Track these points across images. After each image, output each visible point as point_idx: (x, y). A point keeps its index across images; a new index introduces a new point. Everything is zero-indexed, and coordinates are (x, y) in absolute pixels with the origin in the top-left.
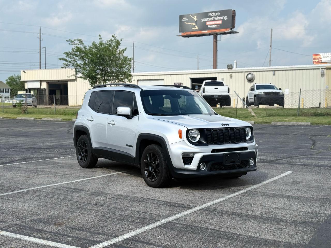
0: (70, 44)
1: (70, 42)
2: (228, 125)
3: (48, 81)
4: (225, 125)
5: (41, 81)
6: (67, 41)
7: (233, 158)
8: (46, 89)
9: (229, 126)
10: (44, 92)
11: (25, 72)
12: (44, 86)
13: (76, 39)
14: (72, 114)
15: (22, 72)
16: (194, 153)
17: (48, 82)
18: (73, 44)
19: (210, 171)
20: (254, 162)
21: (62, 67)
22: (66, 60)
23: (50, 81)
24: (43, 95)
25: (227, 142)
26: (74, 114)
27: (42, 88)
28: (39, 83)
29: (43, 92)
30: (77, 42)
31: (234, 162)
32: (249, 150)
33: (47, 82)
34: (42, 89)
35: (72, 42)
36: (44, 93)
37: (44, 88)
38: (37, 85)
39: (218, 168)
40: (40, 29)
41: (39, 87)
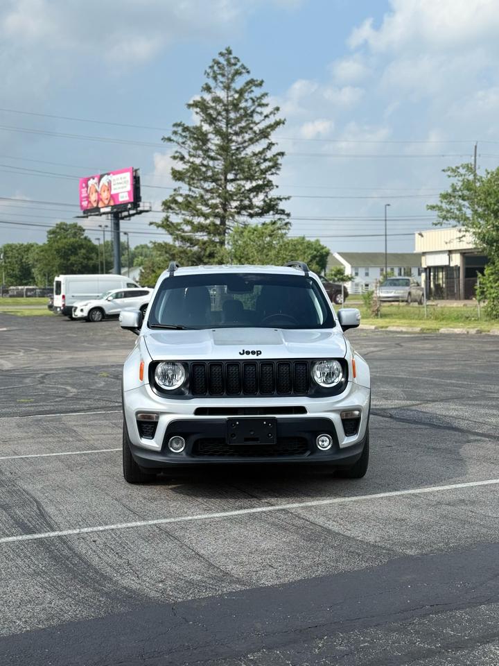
0: (449, 176)
1: (449, 173)
2: (259, 353)
3: (464, 251)
4: (248, 353)
5: (450, 252)
6: (444, 170)
7: (251, 431)
8: (459, 268)
9: (260, 357)
10: (455, 273)
11: (422, 236)
12: (457, 261)
13: (459, 165)
14: (455, 319)
15: (417, 235)
16: (159, 414)
17: (465, 253)
18: (456, 176)
19: (193, 457)
20: (331, 443)
21: (435, 222)
22: (440, 209)
23: (467, 251)
24: (453, 278)
25: (249, 393)
26: (458, 319)
27: (452, 264)
28: (446, 256)
29: (453, 274)
30: (462, 171)
31: (257, 439)
32: (308, 415)
33: (461, 253)
34: (453, 267)
35: (453, 171)
36: (455, 276)
37: (456, 266)
38: (442, 260)
39: (218, 452)
40: (476, 147)
41: (447, 264)
